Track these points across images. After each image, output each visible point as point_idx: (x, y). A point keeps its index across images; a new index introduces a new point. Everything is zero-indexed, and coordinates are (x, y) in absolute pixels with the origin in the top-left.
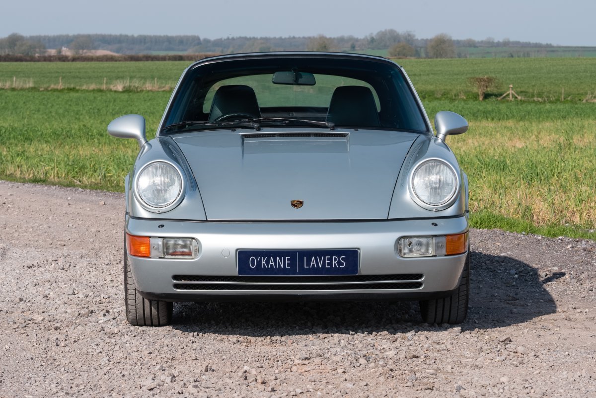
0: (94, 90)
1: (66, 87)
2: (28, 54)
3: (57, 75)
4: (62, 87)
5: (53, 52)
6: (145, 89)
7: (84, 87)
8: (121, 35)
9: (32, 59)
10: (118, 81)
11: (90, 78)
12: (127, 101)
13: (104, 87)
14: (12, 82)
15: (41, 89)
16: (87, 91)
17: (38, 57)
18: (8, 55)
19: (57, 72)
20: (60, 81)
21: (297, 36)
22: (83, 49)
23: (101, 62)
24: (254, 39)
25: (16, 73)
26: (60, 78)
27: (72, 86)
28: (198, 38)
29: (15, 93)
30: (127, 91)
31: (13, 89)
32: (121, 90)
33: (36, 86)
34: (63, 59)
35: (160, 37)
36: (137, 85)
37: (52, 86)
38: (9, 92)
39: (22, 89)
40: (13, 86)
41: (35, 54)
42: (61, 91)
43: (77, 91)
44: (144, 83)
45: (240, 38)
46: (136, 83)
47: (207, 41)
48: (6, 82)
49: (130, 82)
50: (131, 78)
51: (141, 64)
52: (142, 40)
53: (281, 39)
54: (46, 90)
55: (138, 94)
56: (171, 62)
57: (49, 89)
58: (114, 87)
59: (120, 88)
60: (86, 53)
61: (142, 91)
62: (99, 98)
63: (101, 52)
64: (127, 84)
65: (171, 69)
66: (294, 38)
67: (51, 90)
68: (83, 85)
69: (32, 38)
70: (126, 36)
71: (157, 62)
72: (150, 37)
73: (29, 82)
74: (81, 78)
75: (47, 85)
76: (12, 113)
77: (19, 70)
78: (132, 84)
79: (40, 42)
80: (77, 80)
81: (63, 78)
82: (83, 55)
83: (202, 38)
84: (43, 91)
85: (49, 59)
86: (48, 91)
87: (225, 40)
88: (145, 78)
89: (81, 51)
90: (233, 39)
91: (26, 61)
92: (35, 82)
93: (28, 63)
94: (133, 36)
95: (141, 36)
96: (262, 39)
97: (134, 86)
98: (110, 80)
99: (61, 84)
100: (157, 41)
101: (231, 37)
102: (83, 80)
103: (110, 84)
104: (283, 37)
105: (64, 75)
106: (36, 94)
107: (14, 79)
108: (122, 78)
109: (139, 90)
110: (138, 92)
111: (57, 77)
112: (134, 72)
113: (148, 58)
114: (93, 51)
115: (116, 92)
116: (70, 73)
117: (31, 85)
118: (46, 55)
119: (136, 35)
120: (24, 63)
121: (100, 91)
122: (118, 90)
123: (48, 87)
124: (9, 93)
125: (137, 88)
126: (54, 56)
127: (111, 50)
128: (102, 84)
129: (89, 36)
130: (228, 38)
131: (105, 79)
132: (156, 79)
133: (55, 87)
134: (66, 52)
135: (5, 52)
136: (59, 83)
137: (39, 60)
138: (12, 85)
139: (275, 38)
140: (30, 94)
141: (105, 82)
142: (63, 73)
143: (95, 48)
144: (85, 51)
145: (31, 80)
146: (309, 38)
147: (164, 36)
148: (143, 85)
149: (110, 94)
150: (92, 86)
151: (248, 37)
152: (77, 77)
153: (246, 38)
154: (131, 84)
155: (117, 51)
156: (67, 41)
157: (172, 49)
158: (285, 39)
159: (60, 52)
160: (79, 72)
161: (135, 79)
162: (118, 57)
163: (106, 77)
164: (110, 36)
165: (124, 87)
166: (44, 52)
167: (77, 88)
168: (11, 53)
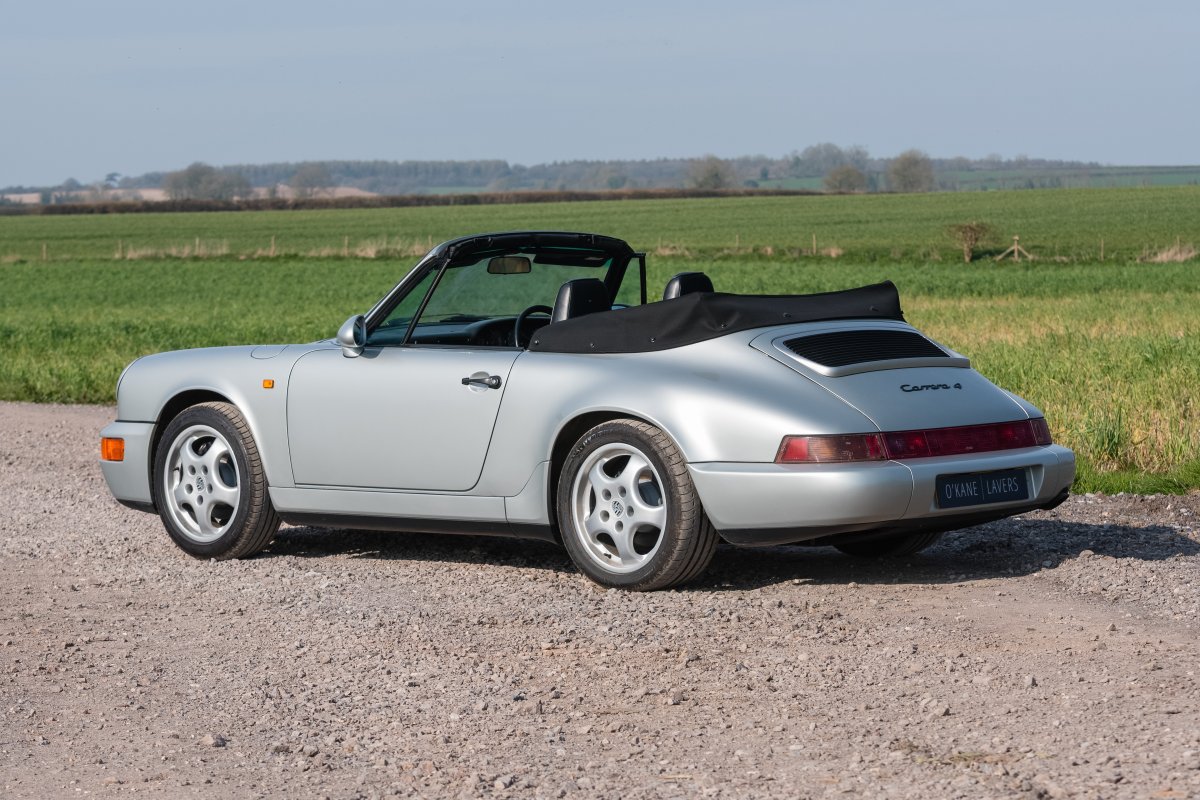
0: (328, 257)
1: (283, 253)
2: (220, 197)
3: (267, 232)
4: (277, 253)
5: (262, 193)
6: (412, 254)
7: (313, 253)
8: (376, 162)
9: (229, 207)
10: (368, 241)
11: (322, 236)
12: (383, 275)
13: (344, 252)
14: (194, 246)
15: (242, 257)
16: (319, 259)
17: (238, 202)
18: (188, 200)
19: (269, 228)
20: (273, 242)
21: (670, 157)
22: (312, 186)
23: (341, 210)
24: (599, 164)
25: (200, 232)
26: (273, 238)
27: (293, 251)
28: (505, 165)
29: (200, 263)
30: (383, 257)
31: (196, 259)
32: (373, 256)
33: (234, 252)
34: (279, 205)
35: (441, 163)
36: (399, 247)
37: (260, 252)
38: (188, 262)
39: (210, 258)
40: (196, 253)
41: (232, 196)
42: (276, 259)
43: (302, 259)
44: (411, 244)
45: (576, 163)
46: (398, 245)
47: (520, 169)
48: (184, 246)
49: (388, 243)
50: (391, 235)
51: (406, 212)
52: (413, 169)
53: (643, 162)
54: (250, 258)
55: (402, 262)
56: (457, 208)
57: (256, 256)
58: (362, 251)
59: (371, 252)
60: (317, 193)
61: (407, 257)
62: (338, 271)
63: (342, 192)
64: (384, 246)
65: (456, 220)
66: (666, 160)
67: (258, 259)
68: (311, 249)
69: (227, 169)
70: (385, 163)
71: (435, 209)
72: (426, 165)
73: (221, 245)
74: (307, 237)
75: (251, 250)
76: (193, 298)
77: (205, 226)
78: (392, 247)
79: (241, 177)
80: (301, 240)
81: (277, 237)
82: (313, 197)
83: (511, 164)
84: (245, 260)
85: (256, 206)
86: (253, 260)
87: (550, 166)
88: (412, 236)
89: (309, 191)
90: (564, 164)
91: (217, 209)
92: (231, 246)
93: (220, 214)
94: (396, 163)
95: (409, 162)
96: (611, 163)
97: (395, 250)
98: (355, 240)
99: (273, 248)
100: (435, 171)
101: (559, 161)
102: (310, 240)
103: (355, 245)
104: (648, 159)
105: (279, 232)
106: (236, 266)
107: (197, 241)
108: (375, 236)
109: (403, 256)
110: (400, 259)
111: (266, 236)
112: (394, 226)
113: (421, 201)
114: (330, 189)
115: (364, 259)
116: (289, 229)
117: (224, 250)
118: (251, 198)
119: (401, 161)
120: (213, 214)
121: (338, 258)
122: (367, 256)
123: (253, 253)
124: (190, 265)
125: (399, 253)
126: (263, 200)
127: (360, 188)
128: (341, 246)
129: (322, 165)
130: (555, 164)
131: (347, 238)
132: (430, 237)
133: (265, 253)
134: (286, 192)
135: (182, 195)
136: (270, 246)
137: (238, 208)
138: (193, 250)
139: (633, 162)
140: (223, 266)
141: (346, 242)
142: (278, 229)
143: (333, 184)
144: (316, 189)
145: (225, 241)
146: (692, 160)
147: (448, 163)
148: (408, 248)
149: (356, 264)
150: (325, 252)
151: (589, 160)
152: (301, 235)
153: (584, 164)
154: (389, 246)
155: (371, 188)
156: (286, 173)
157: (461, 184)
158: (651, 162)
159: (274, 192)
160: (304, 228)
161: (397, 238)
162: (371, 200)
163: (349, 235)
164: (359, 163)
165: (378, 252)
166: (248, 193)
167: (301, 254)
168: (192, 197)
